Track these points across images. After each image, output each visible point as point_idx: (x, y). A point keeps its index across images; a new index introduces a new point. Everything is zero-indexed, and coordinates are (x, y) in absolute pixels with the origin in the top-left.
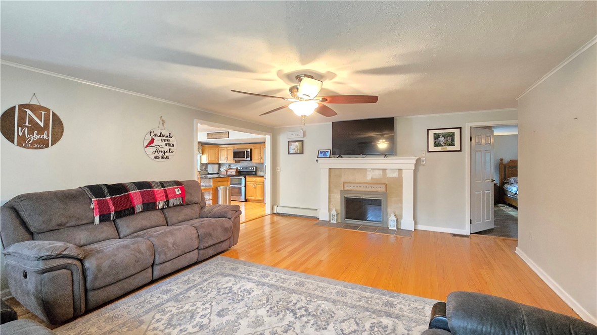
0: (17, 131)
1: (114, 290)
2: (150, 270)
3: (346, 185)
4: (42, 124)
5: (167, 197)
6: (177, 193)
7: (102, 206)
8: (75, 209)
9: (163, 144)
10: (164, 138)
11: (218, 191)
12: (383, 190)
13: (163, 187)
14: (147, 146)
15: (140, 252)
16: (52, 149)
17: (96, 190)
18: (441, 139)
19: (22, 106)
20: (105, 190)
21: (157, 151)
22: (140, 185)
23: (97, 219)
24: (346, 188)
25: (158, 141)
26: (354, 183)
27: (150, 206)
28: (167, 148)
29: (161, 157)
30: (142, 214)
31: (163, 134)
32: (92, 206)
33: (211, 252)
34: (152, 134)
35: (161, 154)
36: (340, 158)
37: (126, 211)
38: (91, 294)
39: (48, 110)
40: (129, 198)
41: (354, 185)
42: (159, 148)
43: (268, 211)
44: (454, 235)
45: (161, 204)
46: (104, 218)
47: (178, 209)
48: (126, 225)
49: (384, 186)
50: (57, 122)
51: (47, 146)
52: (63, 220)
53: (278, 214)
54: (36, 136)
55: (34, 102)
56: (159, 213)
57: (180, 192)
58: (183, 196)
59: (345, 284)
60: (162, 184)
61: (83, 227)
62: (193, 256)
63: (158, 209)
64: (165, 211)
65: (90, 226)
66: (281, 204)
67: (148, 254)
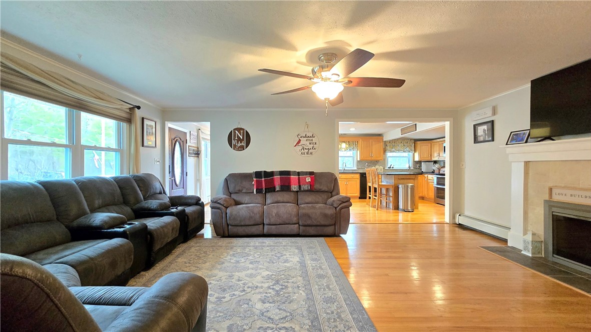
0: (233, 142)
1: (241, 230)
2: (261, 226)
3: (554, 190)
4: (241, 138)
5: (299, 183)
6: (307, 181)
7: (259, 183)
8: (246, 184)
9: (308, 143)
10: (308, 138)
11: (398, 188)
13: (299, 175)
14: (295, 146)
16: (246, 150)
17: (258, 174)
19: (234, 129)
20: (263, 174)
21: (303, 149)
22: (282, 173)
23: (255, 192)
25: (303, 141)
27: (286, 187)
28: (312, 146)
29: (306, 153)
30: (280, 193)
31: (308, 135)
32: (253, 183)
34: (299, 137)
35: (306, 151)
37: (271, 189)
38: (230, 227)
39: (243, 129)
40: (273, 180)
42: (304, 146)
43: (447, 219)
45: (294, 187)
46: (259, 191)
47: (308, 193)
48: (270, 198)
50: (248, 136)
51: (244, 149)
52: (240, 188)
54: (240, 144)
55: (239, 127)
56: (292, 194)
57: (310, 180)
58: (311, 184)
60: (299, 174)
61: (249, 194)
62: (294, 228)
63: (294, 191)
64: (299, 193)
65: (252, 194)
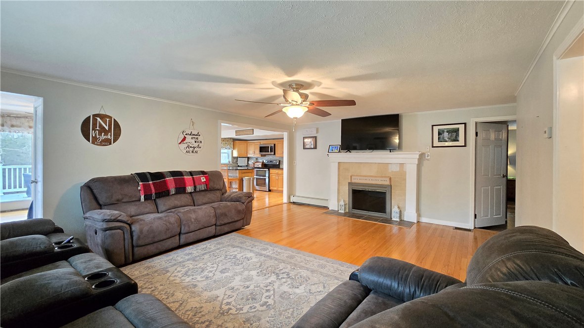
0: (92, 133)
1: (152, 249)
2: (177, 237)
3: (353, 177)
4: (107, 128)
5: (194, 183)
6: (203, 181)
7: (146, 188)
8: (128, 190)
9: (193, 141)
10: (194, 136)
11: (243, 181)
12: (387, 183)
13: (192, 175)
14: (180, 143)
15: (170, 223)
16: (113, 145)
17: (143, 176)
18: (446, 135)
19: (94, 116)
20: (149, 176)
21: (188, 147)
22: (174, 174)
23: (142, 197)
24: (353, 181)
25: (189, 139)
26: (360, 176)
27: (181, 190)
28: (197, 144)
29: (191, 152)
30: (175, 196)
31: (193, 133)
32: (139, 188)
33: (226, 229)
34: (184, 134)
35: (191, 149)
36: (348, 153)
37: (163, 193)
38: (136, 249)
39: (110, 118)
40: (165, 182)
41: (361, 178)
42: (190, 144)
43: (285, 200)
44: (457, 228)
45: (189, 189)
46: (147, 198)
47: (203, 193)
48: (163, 203)
49: (388, 179)
50: (117, 126)
51: (110, 144)
52: (120, 197)
53: (294, 203)
54: (103, 137)
55: (102, 112)
56: (187, 196)
57: (205, 180)
58: (206, 183)
59: (328, 260)
60: (191, 173)
61: (133, 203)
62: (212, 230)
63: (188, 193)
64: (193, 194)
65: (137, 203)
66: (297, 194)
67: (176, 224)
